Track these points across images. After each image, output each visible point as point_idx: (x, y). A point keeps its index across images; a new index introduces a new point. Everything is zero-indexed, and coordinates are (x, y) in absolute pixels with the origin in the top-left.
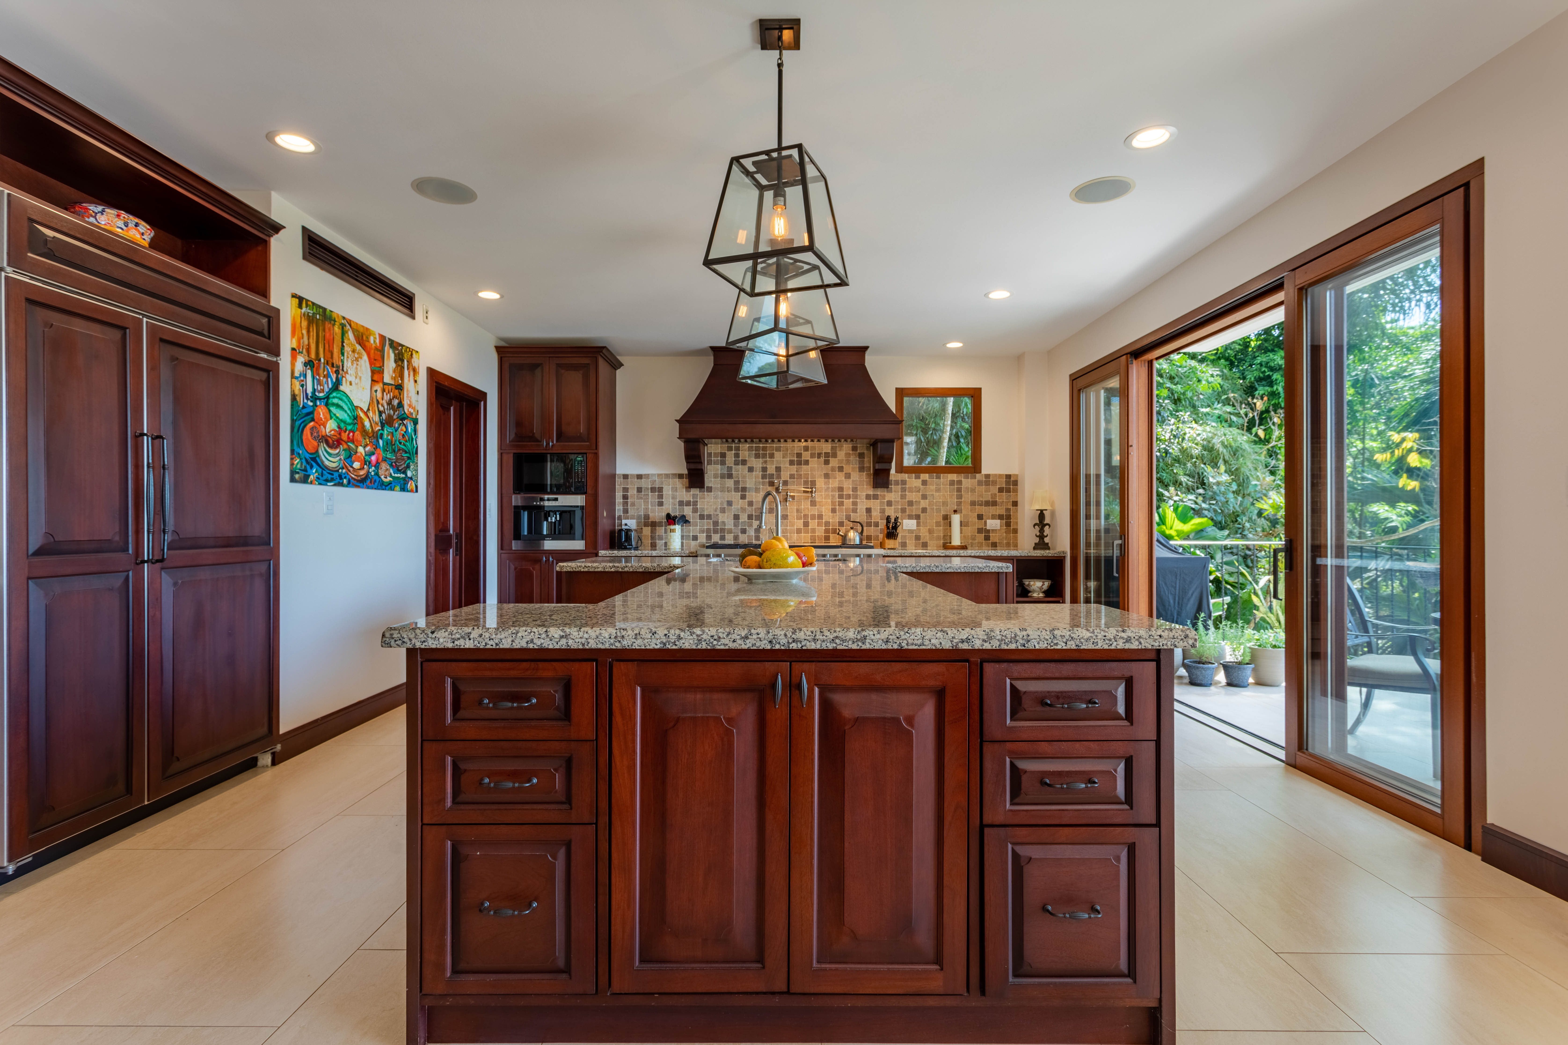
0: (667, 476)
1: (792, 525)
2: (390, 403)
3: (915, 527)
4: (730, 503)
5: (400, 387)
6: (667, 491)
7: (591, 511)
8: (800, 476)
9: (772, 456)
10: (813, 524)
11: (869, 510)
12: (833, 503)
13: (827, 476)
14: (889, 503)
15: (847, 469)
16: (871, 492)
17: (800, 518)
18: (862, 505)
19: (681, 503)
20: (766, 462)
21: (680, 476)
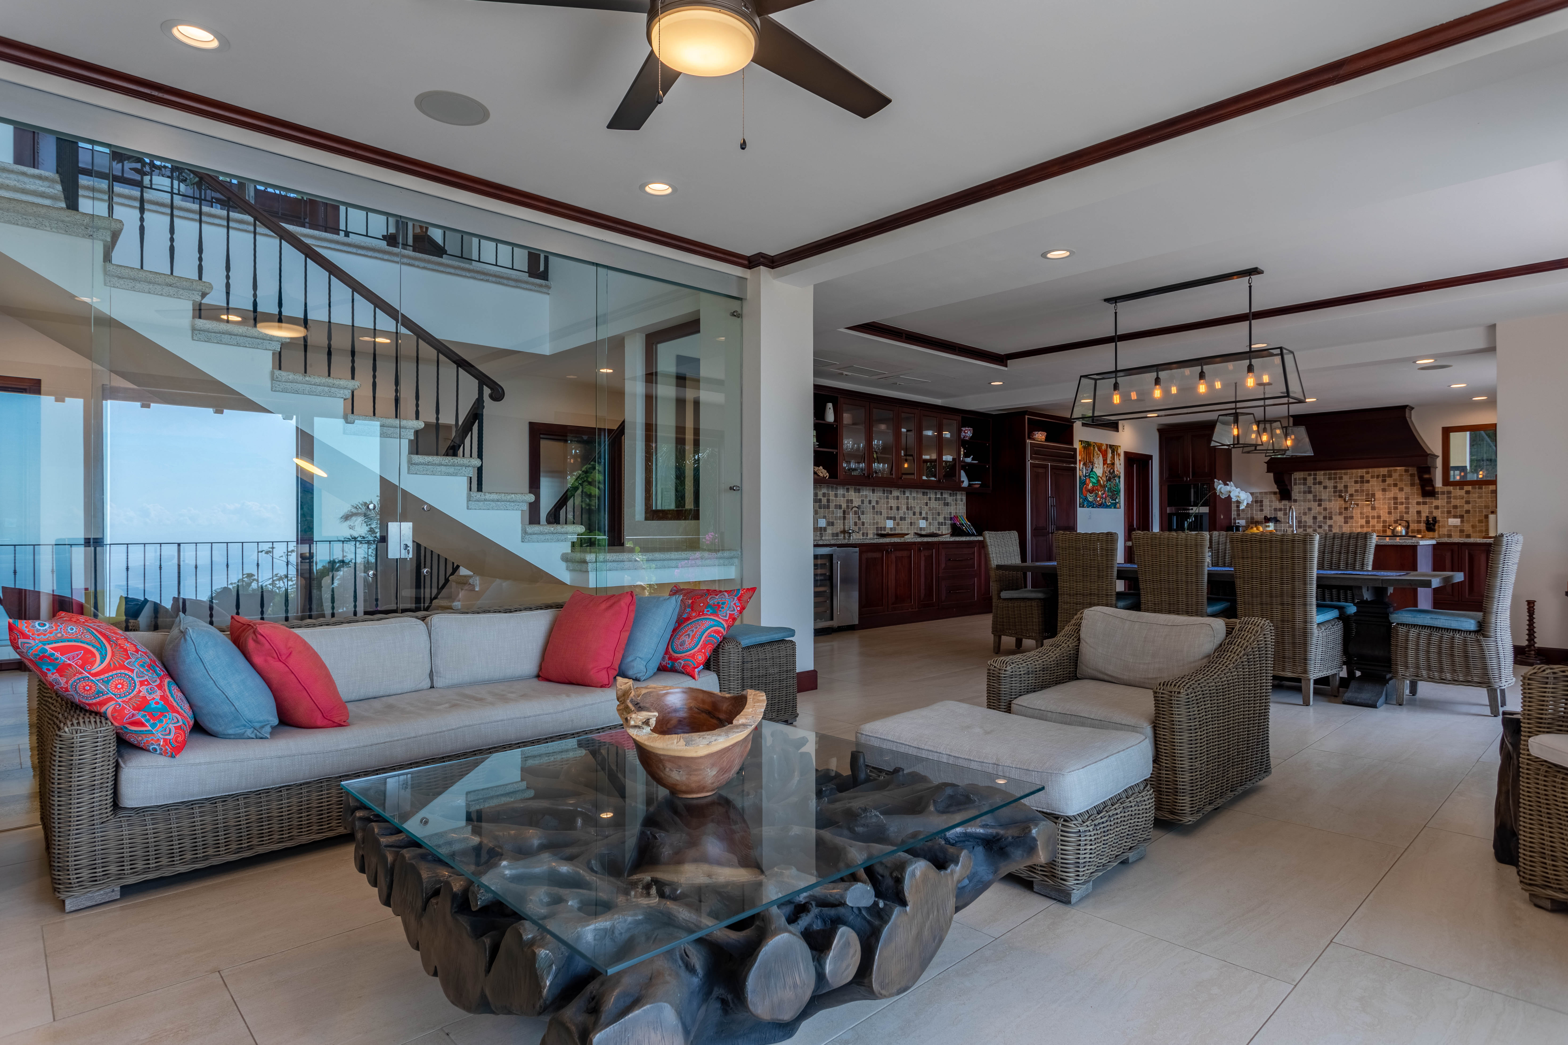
0: (1266, 493)
1: (1357, 522)
2: (1109, 472)
3: (1459, 524)
4: (1310, 509)
5: (1113, 464)
6: (1266, 502)
7: (1213, 514)
8: (1363, 491)
9: (1341, 478)
10: (1373, 522)
11: (1419, 513)
12: (1389, 508)
13: (1384, 490)
14: (1437, 507)
15: (1400, 485)
16: (1421, 500)
17: (1363, 518)
18: (1413, 509)
19: (1275, 510)
20: (1336, 482)
21: (1275, 493)
